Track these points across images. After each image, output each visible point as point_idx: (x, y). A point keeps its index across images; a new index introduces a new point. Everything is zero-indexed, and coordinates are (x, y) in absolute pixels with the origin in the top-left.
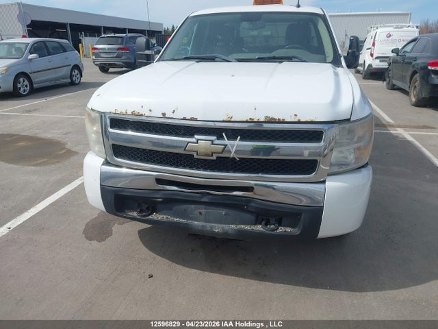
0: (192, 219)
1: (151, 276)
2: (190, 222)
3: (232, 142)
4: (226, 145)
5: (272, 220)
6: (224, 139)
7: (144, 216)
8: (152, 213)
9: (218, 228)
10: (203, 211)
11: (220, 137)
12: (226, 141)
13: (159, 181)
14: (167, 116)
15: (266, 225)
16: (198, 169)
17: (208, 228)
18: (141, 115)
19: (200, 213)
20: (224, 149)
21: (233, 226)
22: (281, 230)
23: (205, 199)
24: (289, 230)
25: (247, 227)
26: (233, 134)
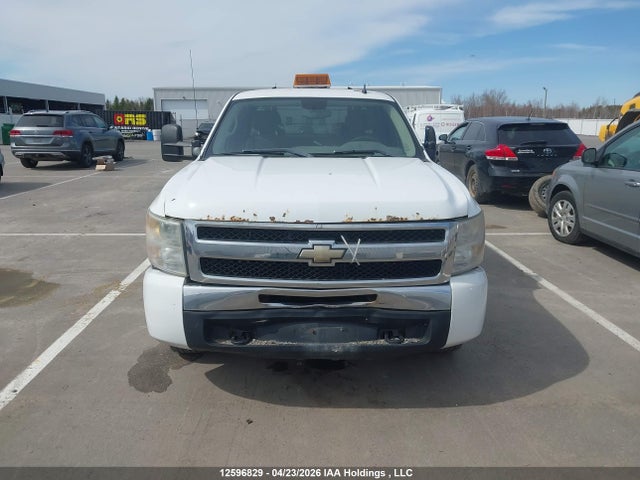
0: (304, 340)
1: (250, 422)
2: (301, 344)
3: (353, 246)
4: (346, 249)
5: (395, 332)
6: (343, 242)
7: (243, 344)
8: (251, 340)
9: (337, 348)
10: (317, 329)
11: (339, 241)
12: (346, 245)
13: (263, 298)
14: (276, 220)
15: (390, 337)
16: (312, 279)
17: (326, 349)
18: (244, 220)
19: (314, 333)
20: (344, 254)
21: (353, 344)
22: (407, 341)
23: (320, 315)
24: (416, 340)
25: (370, 343)
26: (353, 236)
